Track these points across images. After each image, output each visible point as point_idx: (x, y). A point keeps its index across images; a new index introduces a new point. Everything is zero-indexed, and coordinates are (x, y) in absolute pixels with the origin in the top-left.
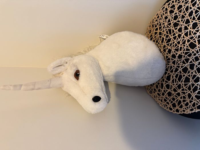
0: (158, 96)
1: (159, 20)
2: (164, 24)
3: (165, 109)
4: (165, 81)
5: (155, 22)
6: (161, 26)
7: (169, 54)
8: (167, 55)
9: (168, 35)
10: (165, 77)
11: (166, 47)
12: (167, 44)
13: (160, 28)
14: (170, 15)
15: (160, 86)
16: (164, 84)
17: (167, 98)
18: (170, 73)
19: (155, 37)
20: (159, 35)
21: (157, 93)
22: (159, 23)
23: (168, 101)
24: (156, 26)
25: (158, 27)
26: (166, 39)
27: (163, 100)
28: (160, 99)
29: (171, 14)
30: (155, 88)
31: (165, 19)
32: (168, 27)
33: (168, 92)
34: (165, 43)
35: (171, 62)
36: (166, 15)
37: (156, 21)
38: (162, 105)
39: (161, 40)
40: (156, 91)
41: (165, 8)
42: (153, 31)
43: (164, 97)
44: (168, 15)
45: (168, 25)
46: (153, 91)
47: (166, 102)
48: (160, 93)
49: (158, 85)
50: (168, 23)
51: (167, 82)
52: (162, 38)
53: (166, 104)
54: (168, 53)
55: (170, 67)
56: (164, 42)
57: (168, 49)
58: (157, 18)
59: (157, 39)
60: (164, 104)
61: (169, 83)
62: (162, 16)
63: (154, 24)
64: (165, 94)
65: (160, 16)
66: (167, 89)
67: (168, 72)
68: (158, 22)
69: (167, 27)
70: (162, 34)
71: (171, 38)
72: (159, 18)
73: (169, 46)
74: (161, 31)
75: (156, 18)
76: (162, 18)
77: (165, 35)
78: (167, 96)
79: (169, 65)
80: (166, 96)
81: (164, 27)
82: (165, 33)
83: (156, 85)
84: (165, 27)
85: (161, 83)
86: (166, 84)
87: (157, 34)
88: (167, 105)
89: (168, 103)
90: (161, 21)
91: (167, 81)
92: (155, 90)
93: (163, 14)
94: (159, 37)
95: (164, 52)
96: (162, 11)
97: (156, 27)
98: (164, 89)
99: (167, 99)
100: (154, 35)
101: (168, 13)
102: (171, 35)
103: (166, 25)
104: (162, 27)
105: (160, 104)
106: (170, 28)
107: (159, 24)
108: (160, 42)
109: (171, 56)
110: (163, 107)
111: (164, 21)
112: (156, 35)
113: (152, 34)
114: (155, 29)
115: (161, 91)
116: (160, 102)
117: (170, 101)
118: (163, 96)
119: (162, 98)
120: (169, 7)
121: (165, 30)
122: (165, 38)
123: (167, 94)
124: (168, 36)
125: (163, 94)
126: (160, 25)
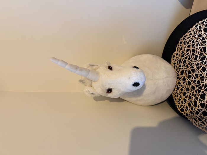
0: (191, 115)
1: (191, 37)
2: (198, 41)
3: (200, 128)
4: (199, 99)
5: (187, 39)
6: (193, 44)
7: (203, 73)
8: (201, 73)
9: (202, 52)
10: (199, 96)
11: (200, 65)
12: (201, 62)
13: (193, 45)
14: (204, 33)
15: (193, 104)
16: (197, 102)
17: (202, 117)
18: (204, 91)
19: (187, 54)
20: (192, 52)
21: (190, 112)
22: (192, 40)
23: (203, 120)
24: (188, 43)
25: (190, 44)
26: (200, 57)
27: (197, 119)
28: (193, 118)
29: (206, 32)
30: (188, 106)
31: (199, 37)
32: (202, 45)
33: (202, 111)
34: (199, 60)
35: (205, 80)
36: (200, 33)
37: (189, 38)
38: (196, 125)
39: (194, 57)
40: (189, 109)
41: (199, 26)
42: (185, 48)
43: (198, 116)
44: (202, 33)
45: (202, 43)
46: (185, 109)
47: (201, 121)
48: (193, 112)
49: (191, 103)
50: (202, 41)
51: (201, 101)
52: (195, 55)
53: (201, 123)
54: (202, 71)
55: (204, 85)
56: (197, 59)
57: (202, 67)
58: (190, 35)
59: (190, 56)
60: (198, 124)
61: (204, 102)
62: (195, 33)
63: (186, 41)
64: (200, 113)
65: (193, 34)
66: (201, 108)
67: (202, 90)
68: (190, 39)
69: (200, 44)
70: (195, 51)
71: (205, 56)
72: (192, 36)
73: (203, 64)
74: (194, 49)
75: (188, 35)
76: (195, 36)
77: (198, 52)
78: (202, 116)
79: (203, 84)
80: (200, 115)
81: (197, 45)
82: (199, 50)
83: (188, 103)
84: (199, 45)
85: (194, 102)
86: (200, 102)
87: (190, 51)
88: (203, 124)
89: (203, 122)
90: (194, 39)
91: (201, 99)
92: (187, 108)
93: (197, 32)
94: (192, 54)
95: (198, 70)
96: (195, 28)
97: (189, 45)
98: (198, 107)
99: (202, 119)
100: (186, 52)
101: (202, 31)
102: (205, 53)
103: (200, 43)
104: (196, 45)
105: (193, 122)
106: (204, 46)
107: (191, 42)
108: (193, 59)
109: (205, 74)
110: (198, 126)
111: (197, 39)
112: (188, 52)
113: (184, 51)
114: (187, 46)
115: (195, 109)
116: (194, 121)
117: (206, 121)
118: (196, 115)
119: (196, 117)
120: (203, 25)
121: (199, 47)
122: (199, 55)
123: (202, 114)
124: (203, 54)
125: (197, 113)
126: (193, 42)
